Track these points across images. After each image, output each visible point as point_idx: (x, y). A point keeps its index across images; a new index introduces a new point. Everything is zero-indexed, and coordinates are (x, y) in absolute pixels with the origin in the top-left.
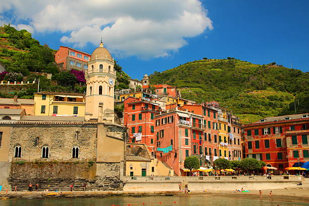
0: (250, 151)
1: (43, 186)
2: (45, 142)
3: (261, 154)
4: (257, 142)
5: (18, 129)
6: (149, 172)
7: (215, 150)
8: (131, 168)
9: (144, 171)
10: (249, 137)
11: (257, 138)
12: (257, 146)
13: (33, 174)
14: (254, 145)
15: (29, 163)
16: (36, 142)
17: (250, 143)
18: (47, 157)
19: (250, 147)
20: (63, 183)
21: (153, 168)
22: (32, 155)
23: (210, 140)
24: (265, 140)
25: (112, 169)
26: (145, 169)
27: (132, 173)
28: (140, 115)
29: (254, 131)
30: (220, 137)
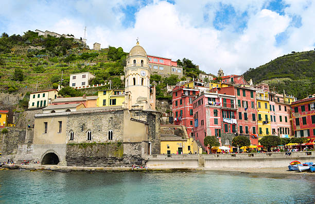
0: (298, 128)
1: (86, 163)
2: (88, 128)
3: (308, 130)
4: (304, 119)
5: (71, 119)
6: (185, 151)
7: (254, 128)
8: (168, 147)
9: (180, 150)
10: (297, 113)
11: (304, 114)
12: (305, 122)
13: (79, 153)
14: (301, 122)
15: (77, 145)
16: (83, 128)
17: (297, 120)
18: (90, 139)
19: (298, 124)
20: (100, 161)
21: (189, 147)
22: (81, 139)
23: (246, 119)
24: (312, 116)
25: (135, 149)
26: (182, 148)
27: (169, 152)
28: (181, 100)
29: (300, 107)
30: (260, 115)
